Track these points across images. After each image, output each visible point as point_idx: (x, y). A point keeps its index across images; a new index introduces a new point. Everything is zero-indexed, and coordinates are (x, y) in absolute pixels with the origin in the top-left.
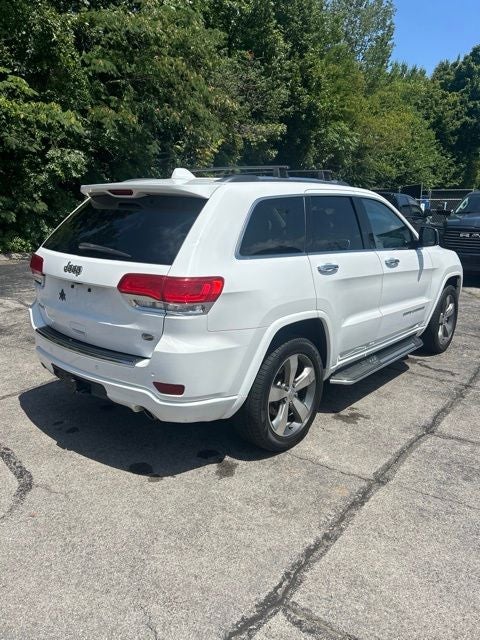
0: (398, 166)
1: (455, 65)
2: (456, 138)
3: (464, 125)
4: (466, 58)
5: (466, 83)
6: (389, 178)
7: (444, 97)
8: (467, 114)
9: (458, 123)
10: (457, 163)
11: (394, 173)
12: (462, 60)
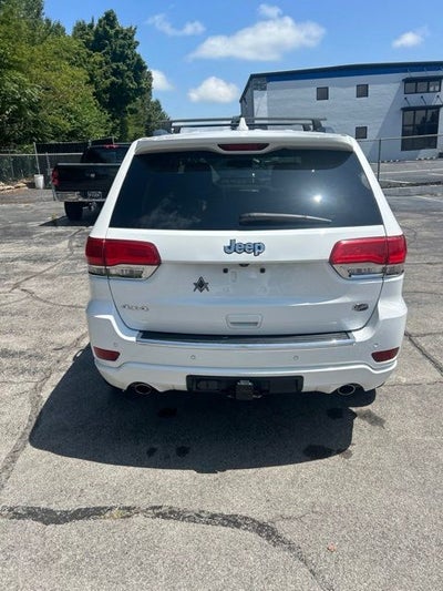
0: (70, 120)
1: (91, 26)
2: (108, 95)
3: (113, 83)
4: (100, 21)
5: (106, 45)
6: (63, 132)
7: (89, 56)
8: (113, 74)
9: (108, 82)
10: (113, 118)
11: (69, 127)
12: (96, 22)
